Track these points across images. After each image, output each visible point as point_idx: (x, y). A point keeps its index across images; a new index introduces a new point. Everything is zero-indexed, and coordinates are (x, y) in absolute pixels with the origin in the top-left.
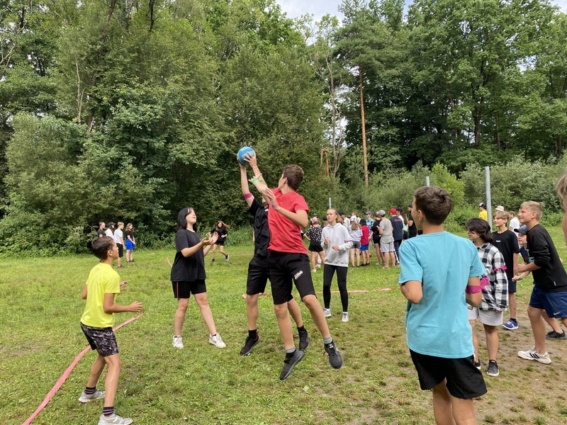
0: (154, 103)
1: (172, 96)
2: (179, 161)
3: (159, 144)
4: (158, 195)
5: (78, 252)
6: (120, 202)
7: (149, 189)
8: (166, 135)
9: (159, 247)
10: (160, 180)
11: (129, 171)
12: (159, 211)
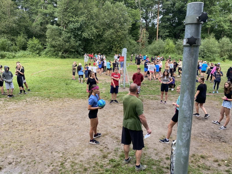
3: (80, 33)
5: (61, 58)
8: (82, 30)
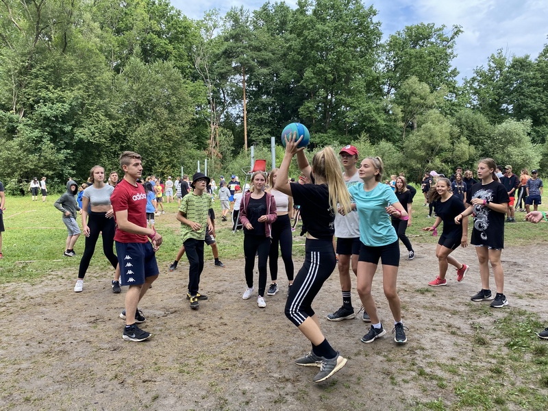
0: (64, 102)
3: (68, 129)
6: (42, 164)
11: (47, 145)
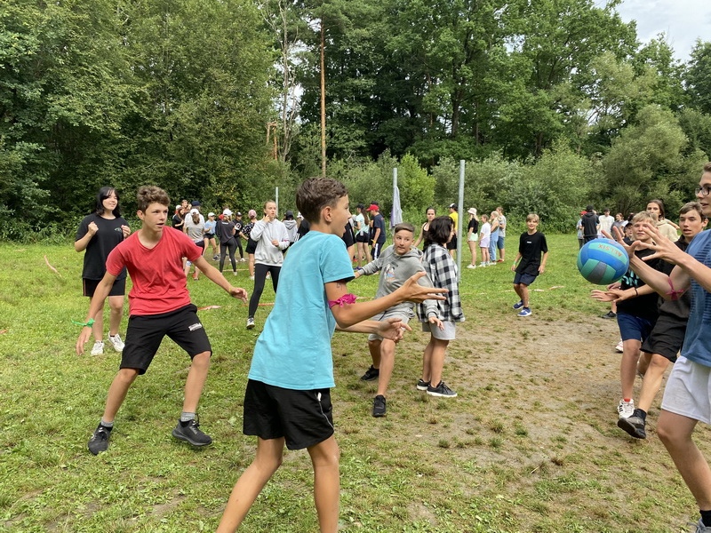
0: (25, 31)
1: (54, 24)
2: (63, 121)
3: (32, 93)
4: (30, 167)
7: (16, 157)
8: (44, 82)
9: (32, 241)
10: (34, 146)
12: (31, 189)
